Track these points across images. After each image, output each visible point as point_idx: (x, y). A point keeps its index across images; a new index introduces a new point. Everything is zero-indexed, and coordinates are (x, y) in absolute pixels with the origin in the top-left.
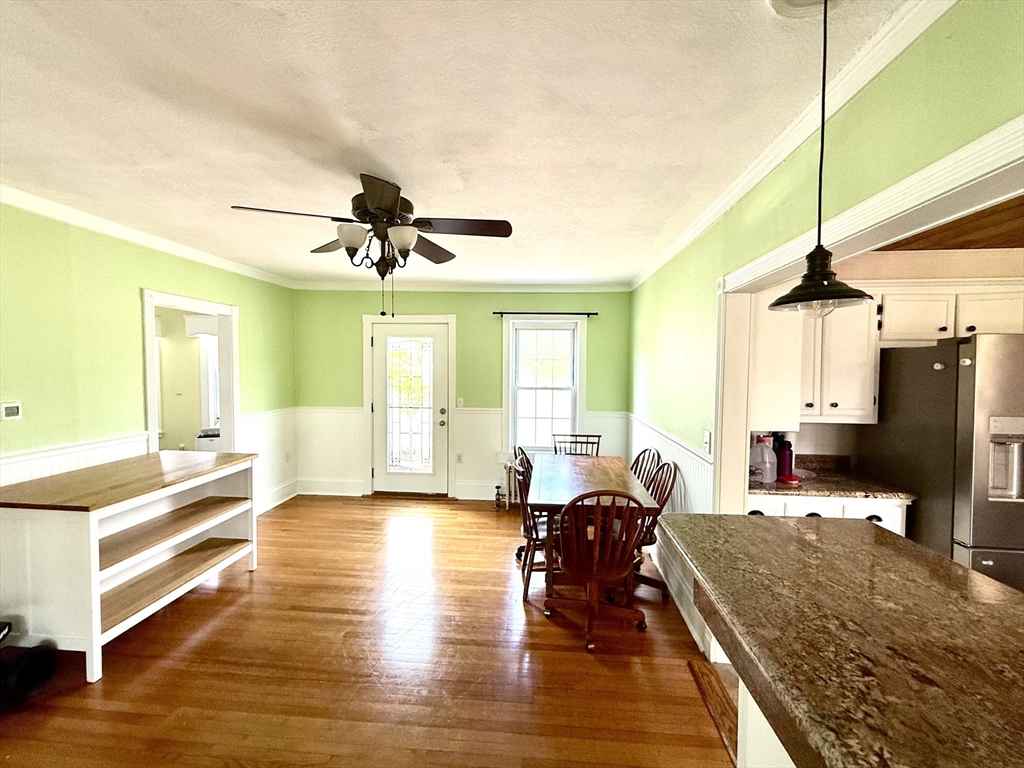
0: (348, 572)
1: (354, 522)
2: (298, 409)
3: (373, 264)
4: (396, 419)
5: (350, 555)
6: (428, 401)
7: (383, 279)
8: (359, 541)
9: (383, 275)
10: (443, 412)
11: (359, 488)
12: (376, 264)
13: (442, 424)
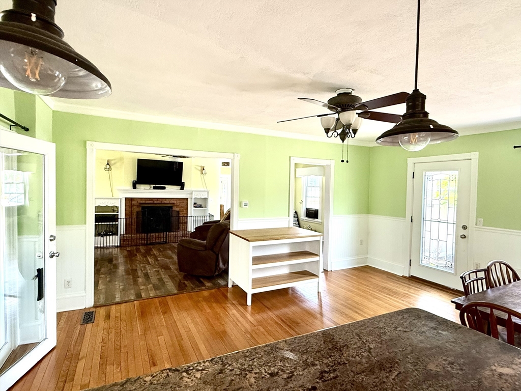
0: (357, 311)
1: (385, 288)
2: (370, 216)
3: (338, 135)
4: (428, 228)
5: (366, 303)
6: (452, 218)
7: (343, 142)
8: (377, 298)
9: (343, 140)
10: (465, 228)
11: (401, 271)
12: (340, 135)
13: (464, 237)
